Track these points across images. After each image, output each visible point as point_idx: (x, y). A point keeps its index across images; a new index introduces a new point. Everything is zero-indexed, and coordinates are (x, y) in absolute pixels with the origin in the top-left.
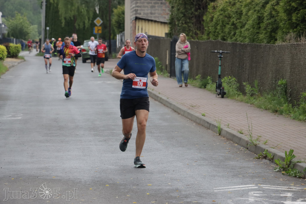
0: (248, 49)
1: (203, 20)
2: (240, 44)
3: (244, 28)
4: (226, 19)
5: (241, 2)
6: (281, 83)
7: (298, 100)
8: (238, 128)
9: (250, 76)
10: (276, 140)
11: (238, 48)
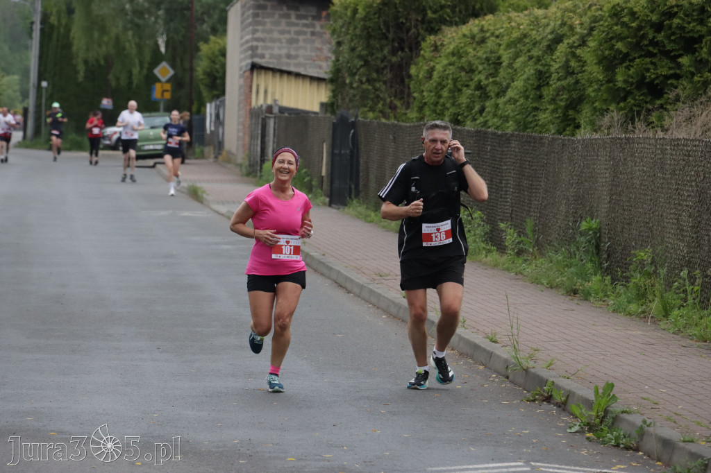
0: (513, 145)
1: (410, 77)
2: (495, 134)
3: (504, 96)
4: (463, 74)
5: (497, 37)
6: (586, 228)
7: (626, 267)
8: (485, 328)
9: (515, 209)
10: (574, 360)
11: (489, 143)
